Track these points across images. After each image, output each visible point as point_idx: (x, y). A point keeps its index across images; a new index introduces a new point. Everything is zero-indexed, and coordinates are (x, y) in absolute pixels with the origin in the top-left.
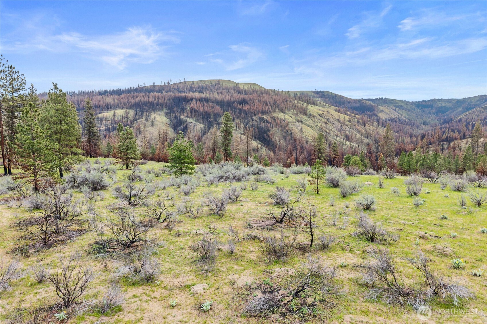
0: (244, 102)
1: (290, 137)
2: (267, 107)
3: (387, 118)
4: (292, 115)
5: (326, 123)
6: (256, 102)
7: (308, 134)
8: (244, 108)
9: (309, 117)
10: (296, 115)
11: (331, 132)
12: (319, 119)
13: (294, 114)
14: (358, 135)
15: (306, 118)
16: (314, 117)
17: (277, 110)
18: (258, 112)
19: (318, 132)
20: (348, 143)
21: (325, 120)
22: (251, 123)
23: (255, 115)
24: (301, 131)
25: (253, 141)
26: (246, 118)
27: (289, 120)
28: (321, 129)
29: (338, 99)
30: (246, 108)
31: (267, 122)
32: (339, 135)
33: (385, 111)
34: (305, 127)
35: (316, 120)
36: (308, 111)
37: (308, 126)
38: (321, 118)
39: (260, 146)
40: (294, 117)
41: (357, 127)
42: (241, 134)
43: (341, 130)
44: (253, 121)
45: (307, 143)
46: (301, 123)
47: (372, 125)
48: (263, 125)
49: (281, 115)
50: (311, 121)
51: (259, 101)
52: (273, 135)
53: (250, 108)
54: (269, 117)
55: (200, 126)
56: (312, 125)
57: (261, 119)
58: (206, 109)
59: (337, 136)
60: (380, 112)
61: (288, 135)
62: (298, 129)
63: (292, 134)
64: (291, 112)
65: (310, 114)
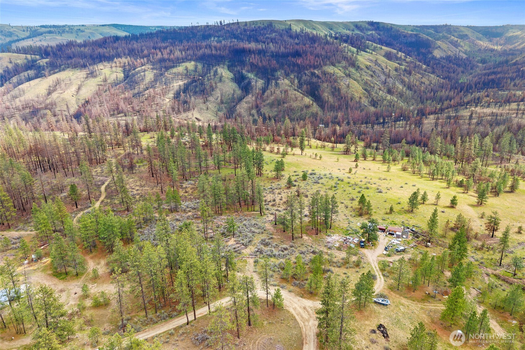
0: (297, 54)
1: (337, 93)
2: (319, 61)
3: (442, 56)
4: (341, 69)
5: (372, 76)
6: (309, 54)
7: (353, 90)
8: (297, 61)
9: (357, 70)
10: (345, 68)
11: (376, 85)
12: (366, 72)
13: (343, 67)
14: (401, 87)
15: (354, 71)
16: (362, 69)
17: (328, 63)
18: (310, 67)
19: (363, 86)
20: (389, 97)
21: (371, 73)
22: (304, 78)
23: (307, 70)
24: (348, 86)
25: (305, 97)
26: (299, 73)
27: (338, 75)
28: (366, 83)
29: (394, 32)
30: (299, 61)
31: (318, 77)
32: (383, 89)
33: (442, 47)
34: (352, 81)
35: (364, 74)
36: (357, 63)
37: (355, 80)
38: (368, 71)
39: (311, 102)
40: (343, 70)
41: (402, 77)
42: (295, 90)
43: (385, 83)
44: (305, 75)
45: (352, 99)
46: (348, 78)
47: (418, 73)
48: (315, 80)
49: (330, 69)
50: (358, 74)
51: (312, 53)
52: (323, 91)
53: (303, 62)
54: (320, 71)
55: (260, 83)
56: (359, 78)
57: (313, 74)
58: (264, 63)
59: (380, 89)
60: (437, 48)
61: (336, 91)
62: (345, 84)
63: (339, 90)
64: (340, 65)
65: (358, 67)
